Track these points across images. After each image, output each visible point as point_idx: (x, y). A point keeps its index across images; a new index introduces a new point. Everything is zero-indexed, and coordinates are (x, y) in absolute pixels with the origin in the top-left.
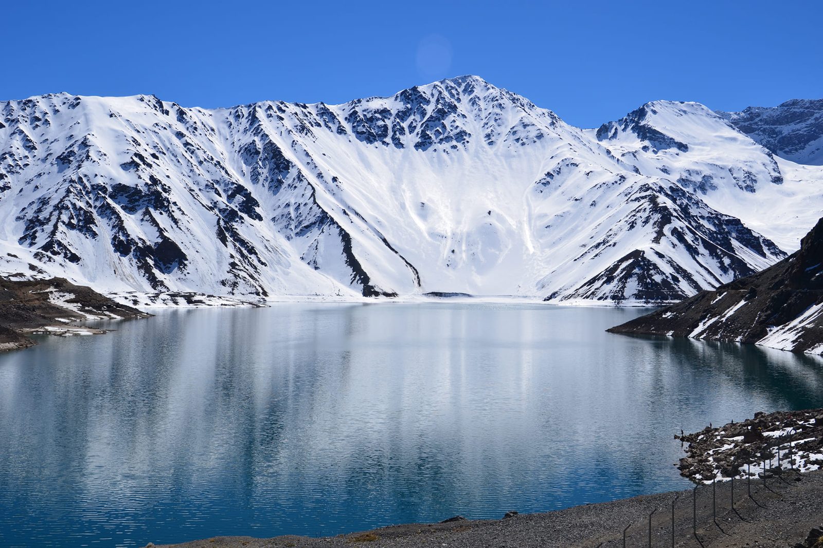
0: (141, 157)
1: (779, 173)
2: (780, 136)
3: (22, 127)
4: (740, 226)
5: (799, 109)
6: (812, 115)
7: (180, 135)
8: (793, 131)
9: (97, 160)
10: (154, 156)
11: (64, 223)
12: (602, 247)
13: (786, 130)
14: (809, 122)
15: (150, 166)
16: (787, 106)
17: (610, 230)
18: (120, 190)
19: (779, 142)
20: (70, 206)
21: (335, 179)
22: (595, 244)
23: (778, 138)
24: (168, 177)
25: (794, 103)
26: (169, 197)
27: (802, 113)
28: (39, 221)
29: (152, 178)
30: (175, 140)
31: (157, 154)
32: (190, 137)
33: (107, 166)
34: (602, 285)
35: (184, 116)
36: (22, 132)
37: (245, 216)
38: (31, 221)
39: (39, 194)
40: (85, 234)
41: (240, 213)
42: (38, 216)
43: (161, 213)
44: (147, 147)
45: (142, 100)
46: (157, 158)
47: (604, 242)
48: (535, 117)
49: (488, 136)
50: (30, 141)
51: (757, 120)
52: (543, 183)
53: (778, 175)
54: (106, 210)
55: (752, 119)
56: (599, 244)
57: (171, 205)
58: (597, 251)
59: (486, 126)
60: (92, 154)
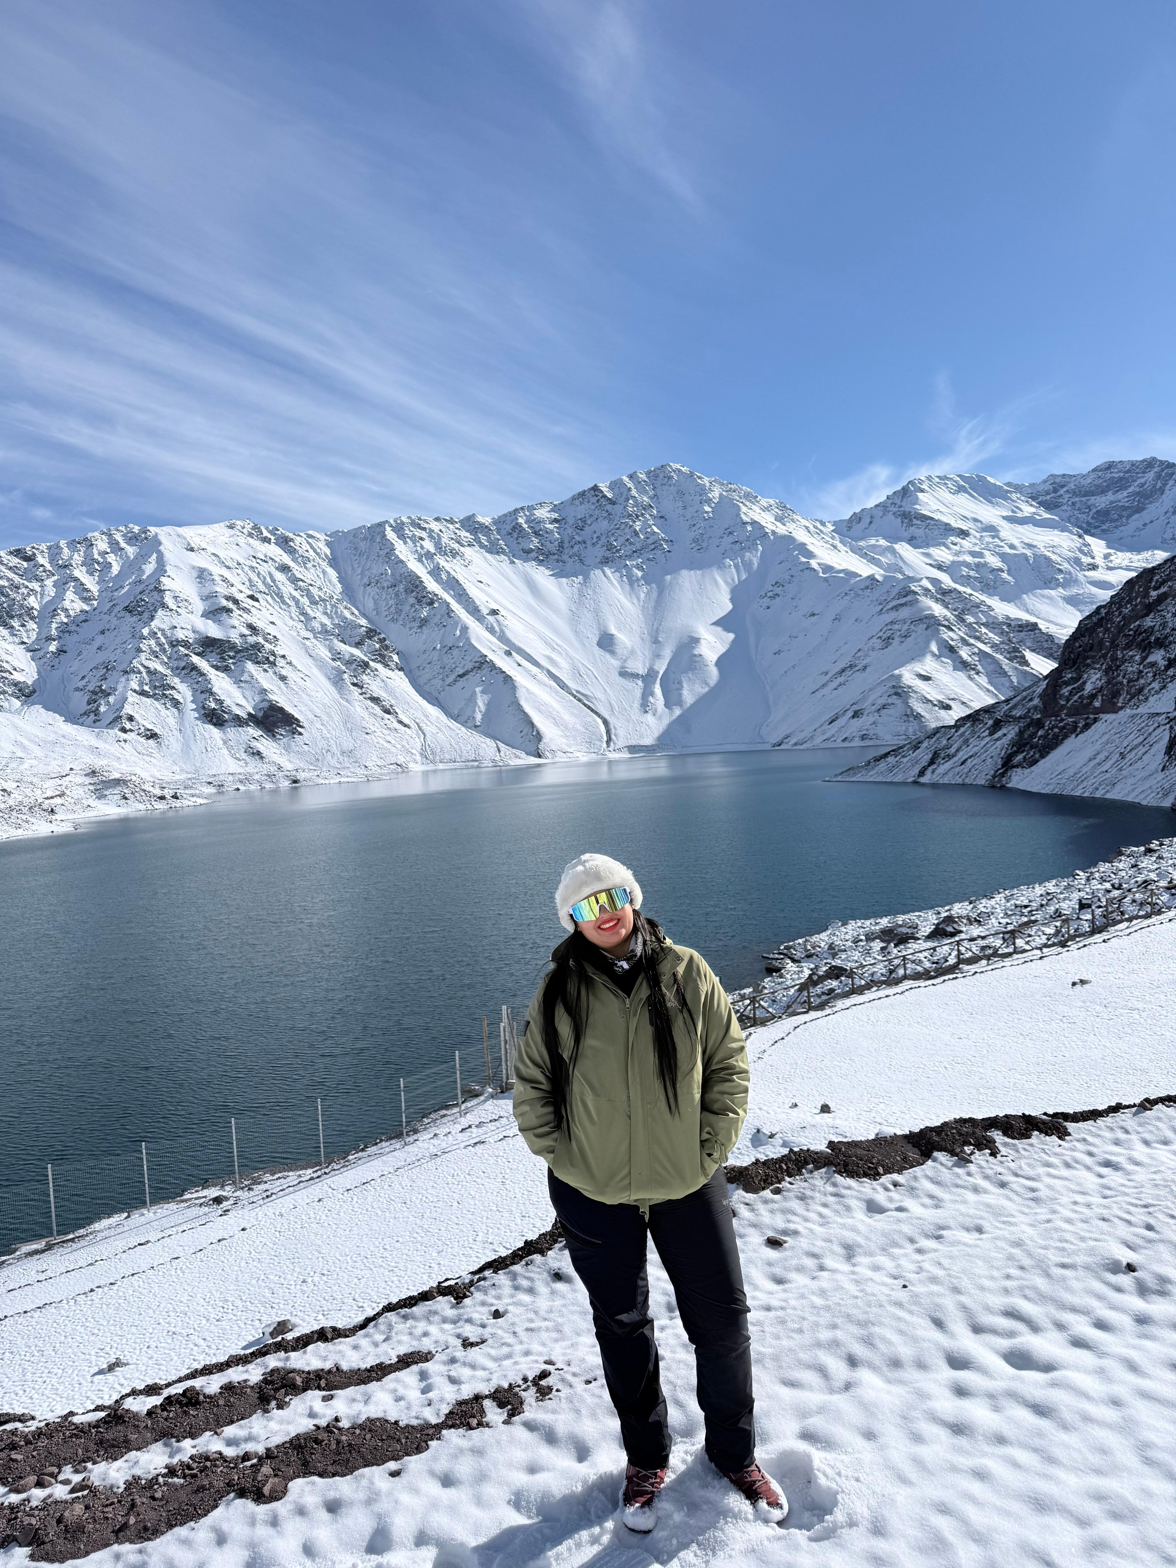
0: (236, 602)
1: (1093, 558)
2: (1094, 510)
3: (77, 573)
4: (1037, 631)
5: (1116, 473)
6: (1135, 481)
7: (284, 568)
8: (1112, 502)
9: (174, 608)
10: (252, 597)
11: (135, 691)
12: (848, 673)
13: (1101, 502)
14: (1130, 490)
15: (246, 610)
16: (1101, 470)
17: (859, 650)
18: (208, 645)
19: (1093, 518)
20: (142, 669)
21: (494, 612)
22: (838, 669)
23: (1091, 513)
24: (273, 623)
25: (1110, 466)
26: (275, 649)
27: (1121, 479)
28: (102, 691)
29: (251, 627)
30: (280, 576)
31: (258, 595)
32: (297, 570)
33: (190, 615)
34: (848, 721)
35: (291, 544)
36: (76, 579)
37: (379, 666)
38: (94, 692)
39: (102, 657)
40: (165, 704)
41: (372, 664)
42: (102, 685)
43: (265, 671)
44: (243, 588)
45: (231, 527)
46: (257, 600)
47: (851, 666)
48: (758, 510)
49: (696, 540)
50: (87, 590)
51: (1062, 492)
52: (770, 597)
53: (1092, 561)
54: (190, 671)
55: (1055, 491)
56: (843, 671)
57: (278, 659)
58: (841, 680)
59: (693, 529)
60: (168, 600)
